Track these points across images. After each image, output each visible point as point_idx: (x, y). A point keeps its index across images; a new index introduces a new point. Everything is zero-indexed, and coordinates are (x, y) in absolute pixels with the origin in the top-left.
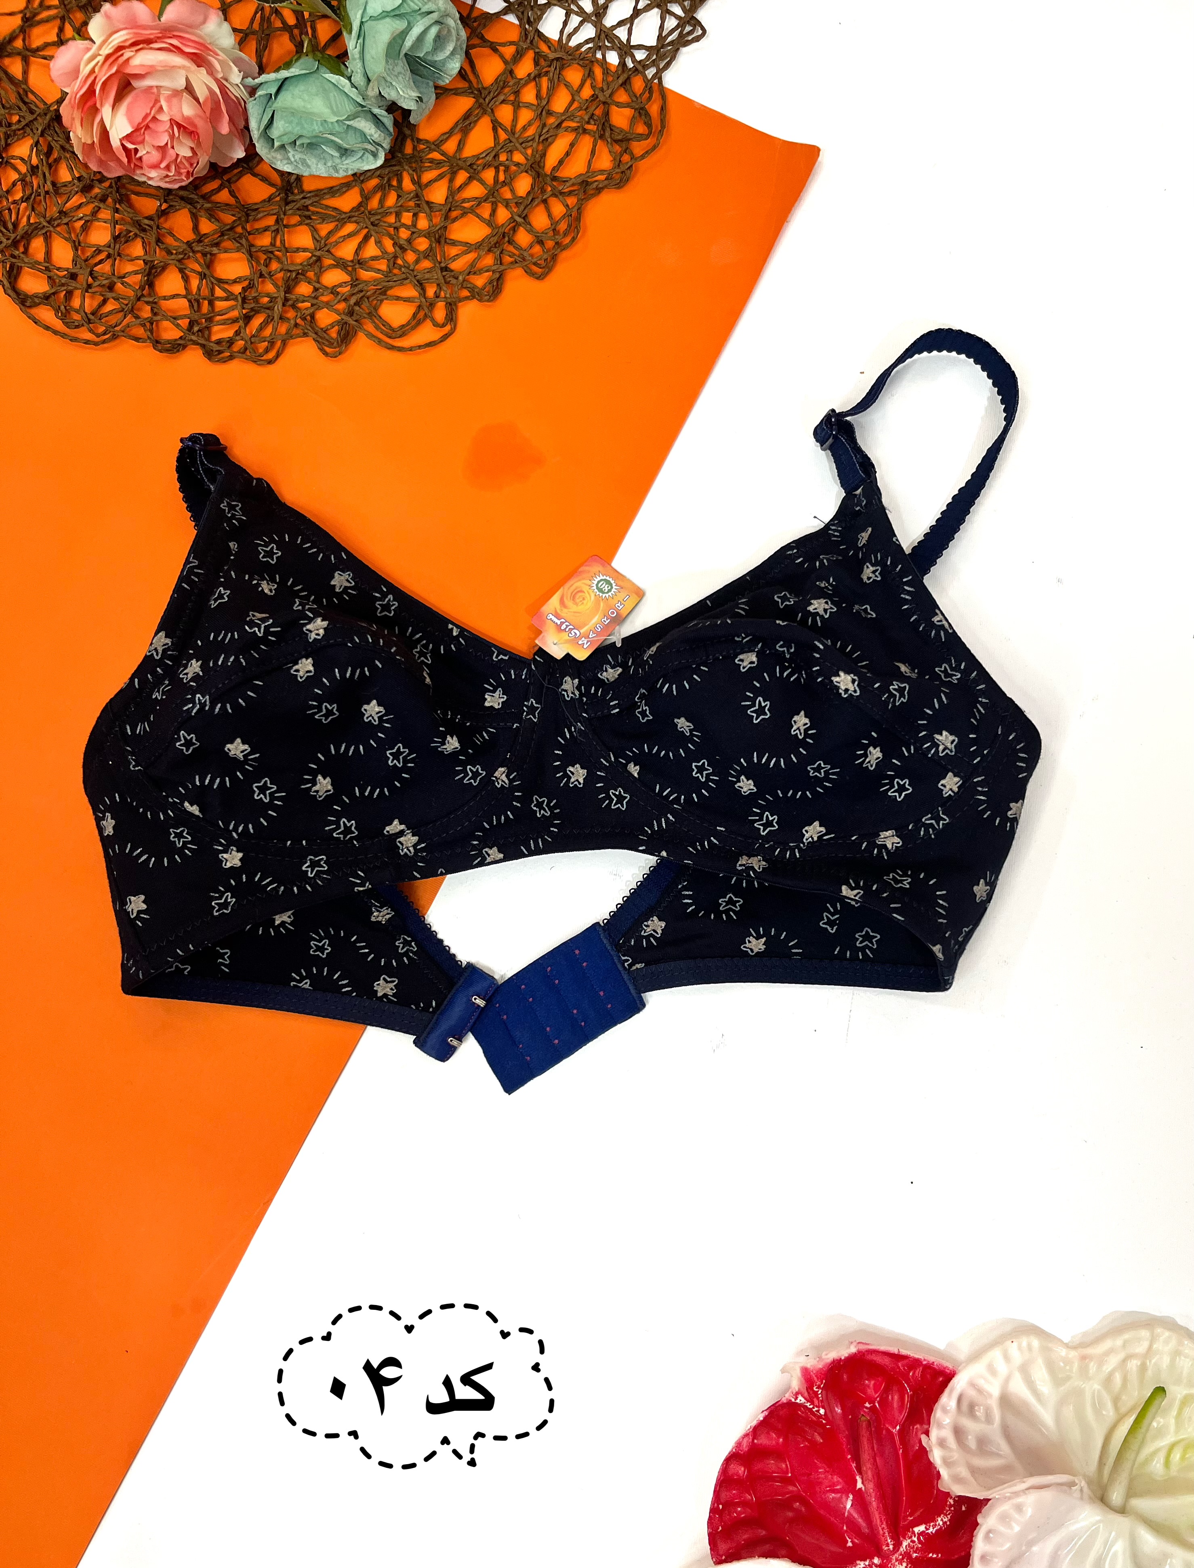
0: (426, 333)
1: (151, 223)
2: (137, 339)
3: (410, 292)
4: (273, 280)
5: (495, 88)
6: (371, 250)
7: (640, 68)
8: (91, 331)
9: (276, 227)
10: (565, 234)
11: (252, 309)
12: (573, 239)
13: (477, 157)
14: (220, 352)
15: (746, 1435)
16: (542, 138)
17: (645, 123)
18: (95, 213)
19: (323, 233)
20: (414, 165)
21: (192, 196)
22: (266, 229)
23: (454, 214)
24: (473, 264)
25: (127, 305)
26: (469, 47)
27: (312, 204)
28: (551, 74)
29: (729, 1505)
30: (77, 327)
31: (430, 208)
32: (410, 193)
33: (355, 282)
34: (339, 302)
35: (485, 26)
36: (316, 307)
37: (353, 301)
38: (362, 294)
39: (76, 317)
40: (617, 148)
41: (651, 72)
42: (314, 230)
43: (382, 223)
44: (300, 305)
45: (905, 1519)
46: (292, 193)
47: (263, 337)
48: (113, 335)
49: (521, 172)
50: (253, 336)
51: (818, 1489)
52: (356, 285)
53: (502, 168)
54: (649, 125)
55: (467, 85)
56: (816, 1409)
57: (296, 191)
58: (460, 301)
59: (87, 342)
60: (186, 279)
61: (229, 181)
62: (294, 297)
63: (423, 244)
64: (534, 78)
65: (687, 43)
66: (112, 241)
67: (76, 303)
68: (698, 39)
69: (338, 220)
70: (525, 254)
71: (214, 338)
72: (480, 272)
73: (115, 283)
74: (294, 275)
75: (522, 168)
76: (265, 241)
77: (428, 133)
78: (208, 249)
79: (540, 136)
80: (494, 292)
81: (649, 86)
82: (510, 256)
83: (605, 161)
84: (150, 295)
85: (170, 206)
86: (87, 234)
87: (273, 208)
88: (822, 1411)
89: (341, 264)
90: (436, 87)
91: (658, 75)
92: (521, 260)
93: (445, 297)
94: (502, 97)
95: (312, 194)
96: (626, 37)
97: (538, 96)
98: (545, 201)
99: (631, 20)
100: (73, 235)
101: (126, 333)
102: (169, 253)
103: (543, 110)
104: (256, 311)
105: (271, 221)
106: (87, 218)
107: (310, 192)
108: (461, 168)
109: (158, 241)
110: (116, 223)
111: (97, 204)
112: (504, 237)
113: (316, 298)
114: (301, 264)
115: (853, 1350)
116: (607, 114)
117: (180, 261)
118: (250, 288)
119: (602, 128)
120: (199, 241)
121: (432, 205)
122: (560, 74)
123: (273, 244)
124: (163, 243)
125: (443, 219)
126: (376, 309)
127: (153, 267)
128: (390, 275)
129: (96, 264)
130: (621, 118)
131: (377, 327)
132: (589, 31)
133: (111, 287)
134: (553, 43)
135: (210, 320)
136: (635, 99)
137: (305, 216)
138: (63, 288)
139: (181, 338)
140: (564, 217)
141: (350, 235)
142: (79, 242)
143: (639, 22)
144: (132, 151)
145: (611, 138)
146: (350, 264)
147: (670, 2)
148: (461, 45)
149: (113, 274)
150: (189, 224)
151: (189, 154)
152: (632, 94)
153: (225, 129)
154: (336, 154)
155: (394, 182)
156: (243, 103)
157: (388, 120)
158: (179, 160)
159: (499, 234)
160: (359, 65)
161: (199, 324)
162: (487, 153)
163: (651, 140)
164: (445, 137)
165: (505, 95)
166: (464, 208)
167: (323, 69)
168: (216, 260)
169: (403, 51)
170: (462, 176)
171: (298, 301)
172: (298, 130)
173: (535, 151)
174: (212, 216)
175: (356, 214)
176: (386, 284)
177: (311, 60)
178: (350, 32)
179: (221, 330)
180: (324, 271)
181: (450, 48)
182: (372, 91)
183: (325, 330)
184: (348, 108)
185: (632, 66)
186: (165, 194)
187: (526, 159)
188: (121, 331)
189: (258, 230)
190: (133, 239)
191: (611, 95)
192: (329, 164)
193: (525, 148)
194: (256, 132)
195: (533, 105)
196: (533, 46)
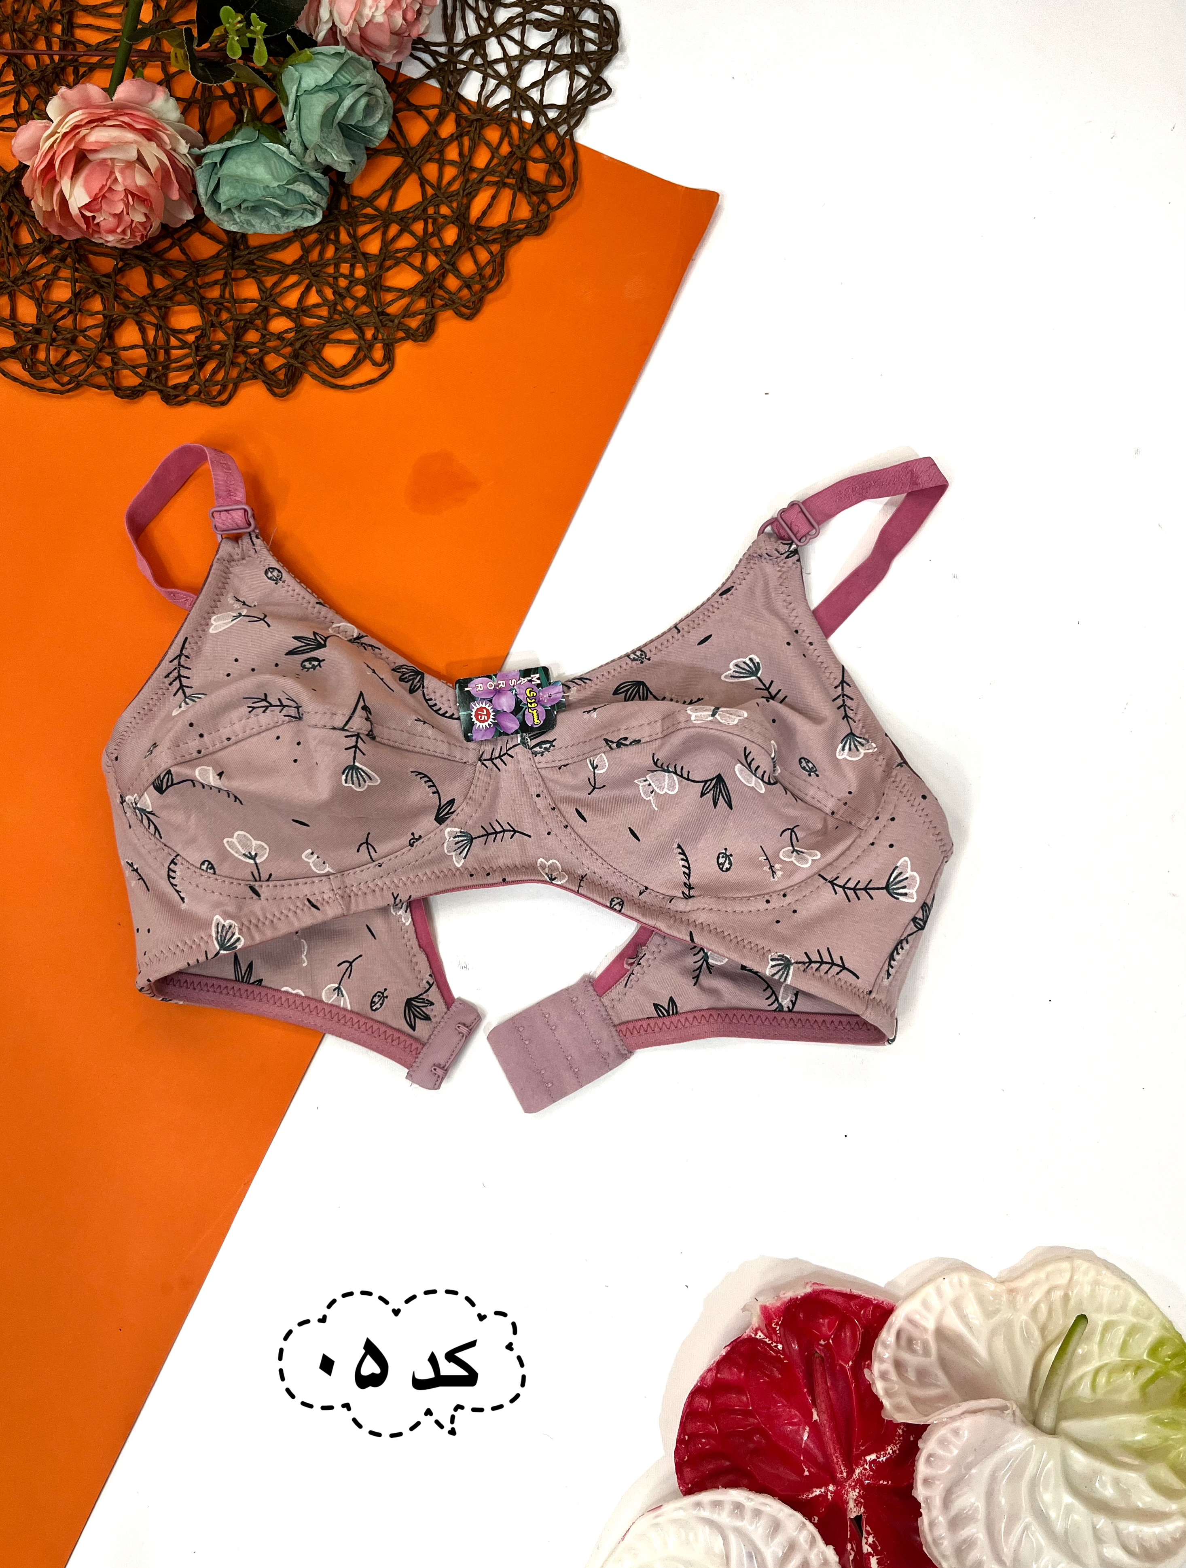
0: (367, 372)
1: (109, 281)
2: (99, 387)
3: (350, 335)
4: (223, 329)
5: (422, 148)
6: (313, 298)
7: (552, 126)
8: (57, 381)
9: (224, 281)
10: (491, 278)
11: (205, 356)
12: (499, 283)
13: (407, 211)
14: (176, 396)
15: (710, 1370)
16: (465, 193)
17: (559, 176)
18: (55, 272)
19: (269, 284)
20: (349, 220)
21: (146, 255)
22: (216, 283)
23: (389, 263)
24: (407, 308)
25: (89, 356)
26: (396, 111)
27: (257, 259)
28: (472, 135)
29: (694, 1436)
30: (43, 378)
31: (366, 258)
32: (346, 246)
33: (299, 328)
34: (285, 347)
35: (409, 91)
36: (264, 352)
37: (298, 345)
38: (306, 339)
39: (42, 368)
40: (535, 199)
41: (563, 129)
42: (260, 283)
43: (322, 274)
44: (250, 350)
45: (858, 1448)
46: (239, 249)
47: (216, 381)
48: (76, 385)
49: (448, 224)
50: (207, 380)
51: (776, 1422)
52: (300, 331)
53: (430, 221)
54: (562, 177)
55: (395, 146)
56: (774, 1344)
57: (242, 247)
58: (396, 342)
59: (53, 391)
60: (143, 331)
61: (179, 239)
62: (243, 344)
63: (360, 291)
64: (457, 138)
65: (594, 102)
66: (73, 297)
67: (42, 355)
68: (604, 97)
69: (281, 273)
70: (454, 298)
71: (171, 383)
72: (414, 315)
73: (77, 336)
74: (242, 324)
75: (449, 220)
76: (214, 293)
77: (363, 190)
78: (162, 303)
79: (464, 191)
80: (427, 332)
81: (562, 142)
82: (441, 300)
83: (524, 211)
84: (110, 346)
85: (126, 264)
86: (49, 291)
87: (221, 263)
88: (780, 1347)
89: (286, 312)
90: (367, 149)
91: (570, 132)
92: (452, 303)
93: (383, 339)
94: (429, 156)
95: (257, 249)
96: (539, 98)
97: (461, 154)
98: (471, 250)
99: (543, 82)
100: (36, 293)
101: (89, 383)
102: (127, 307)
103: (465, 165)
104: (208, 358)
105: (219, 275)
106: (50, 277)
107: (255, 248)
108: (394, 222)
109: (117, 297)
110: (76, 281)
111: (58, 264)
112: (434, 282)
113: (264, 344)
114: (249, 313)
115: (808, 1290)
116: (524, 169)
117: (136, 314)
118: (203, 337)
119: (521, 182)
120: (154, 296)
121: (367, 256)
122: (480, 132)
123: (222, 296)
124: (120, 299)
125: (378, 269)
126: (320, 351)
127: (112, 321)
128: (331, 320)
129: (59, 320)
130: (537, 172)
131: (321, 368)
132: (504, 94)
133: (74, 340)
134: (473, 104)
135: (166, 368)
136: (549, 154)
137: (251, 270)
138: (29, 343)
139: (140, 384)
140: (488, 263)
141: (294, 286)
142: (42, 300)
143: (549, 84)
144: (91, 218)
145: (529, 190)
146: (295, 312)
147: (577, 64)
148: (388, 110)
149: (75, 328)
150: (144, 280)
151: (143, 219)
152: (546, 150)
153: (175, 195)
154: (278, 214)
155: (332, 237)
156: (190, 171)
157: (324, 182)
158: (134, 225)
159: (429, 281)
160: (297, 135)
161: (156, 371)
162: (417, 206)
163: (566, 191)
164: (377, 194)
165: (431, 154)
166: (397, 257)
167: (263, 138)
168: (170, 313)
169: (336, 121)
170: (394, 230)
171: (247, 347)
172: (243, 195)
173: (460, 204)
174: (165, 273)
175: (298, 266)
176: (328, 329)
177: (252, 129)
178: (287, 104)
179: (177, 377)
180: (271, 319)
181: (379, 115)
182: (309, 158)
183: (274, 373)
184: (288, 173)
185: (545, 124)
186: (121, 254)
187: (452, 211)
188: (85, 380)
189: (207, 283)
190: (92, 296)
191: (527, 151)
192: (272, 223)
193: (451, 202)
194: (203, 197)
195: (456, 162)
196: (454, 108)
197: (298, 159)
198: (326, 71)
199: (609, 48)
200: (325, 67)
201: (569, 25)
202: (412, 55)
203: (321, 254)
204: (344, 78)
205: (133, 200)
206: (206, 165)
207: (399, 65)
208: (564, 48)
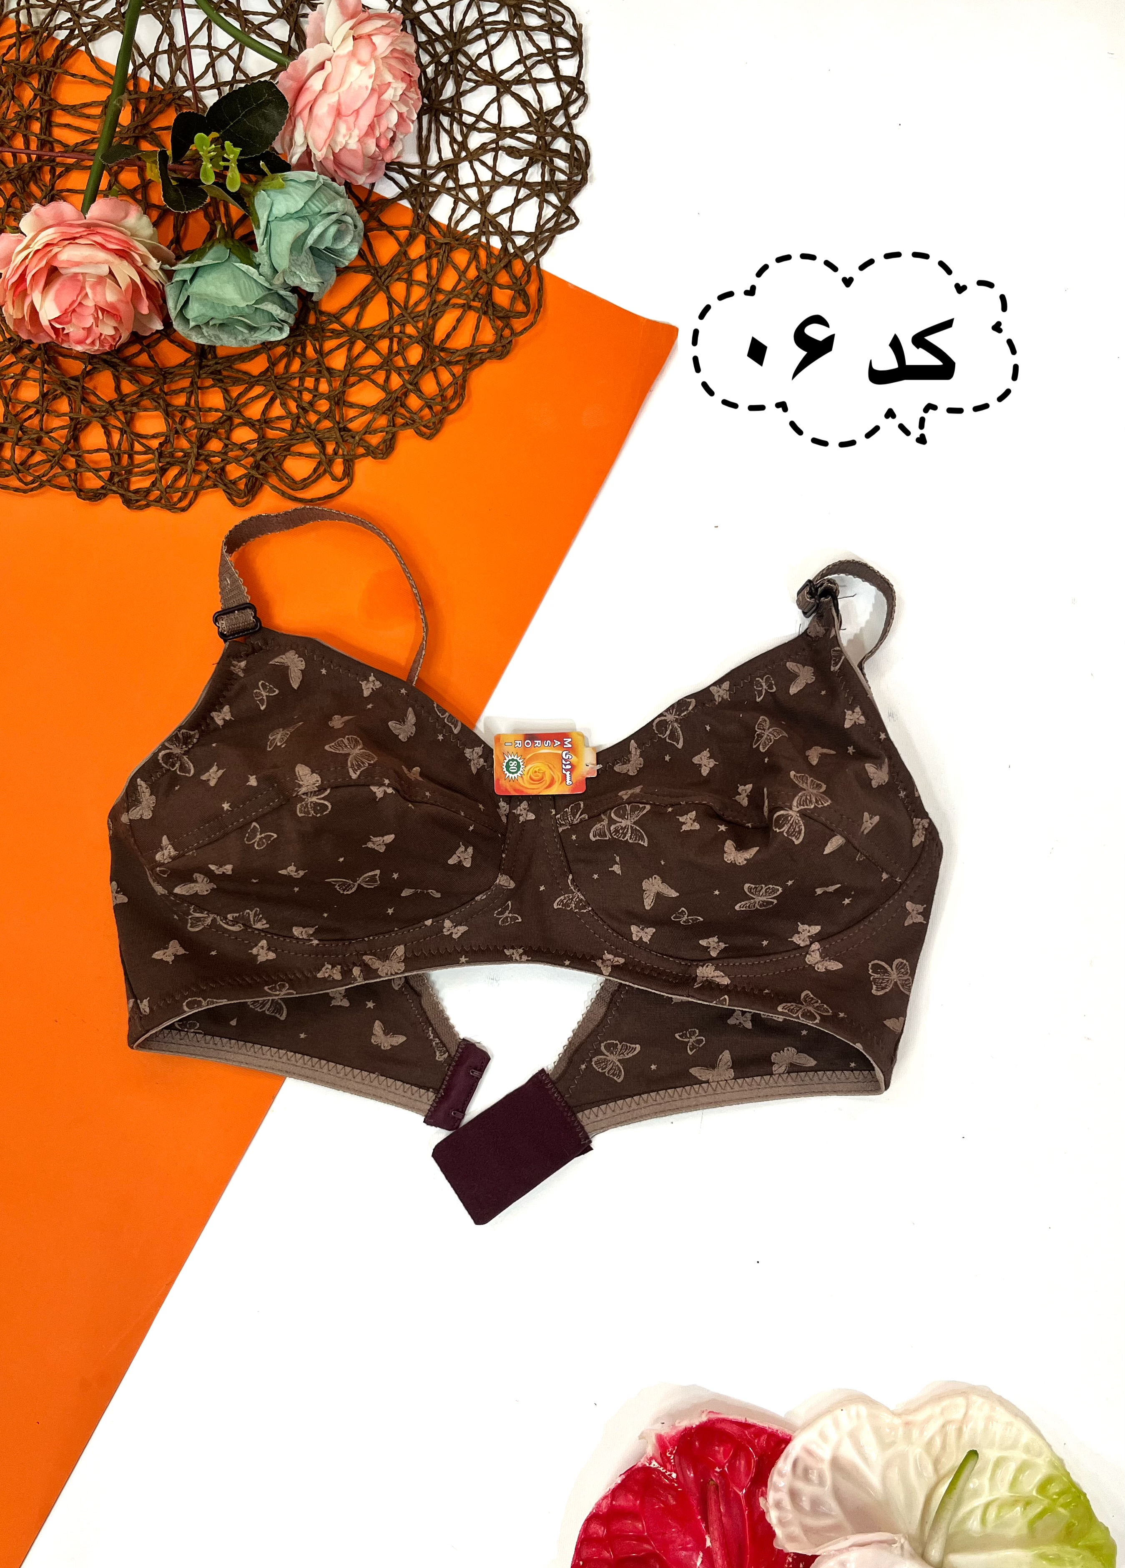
0: (326, 486)
1: (76, 383)
2: (63, 488)
3: (310, 448)
4: (187, 437)
5: (390, 268)
6: (277, 410)
7: (519, 253)
8: (20, 480)
9: (191, 389)
10: (452, 401)
11: (168, 463)
12: (459, 405)
13: (373, 328)
14: (137, 501)
15: (605, 1497)
16: (431, 314)
17: (524, 303)
18: (24, 373)
19: (234, 394)
20: (316, 335)
21: (115, 360)
22: (182, 390)
23: (352, 379)
24: (368, 425)
25: (54, 457)
26: (367, 230)
27: (224, 369)
28: (441, 257)
29: (589, 1562)
30: (7, 476)
31: (330, 373)
32: (312, 360)
33: (262, 439)
34: (247, 457)
35: (381, 211)
36: (226, 462)
37: (259, 456)
38: (268, 450)
39: (7, 467)
40: (499, 323)
41: (530, 256)
42: (226, 391)
43: (287, 387)
44: (212, 459)
46: (206, 358)
47: (177, 488)
48: (40, 484)
49: (413, 343)
50: (168, 487)
51: (671, 1547)
52: (263, 442)
53: (395, 340)
55: (365, 263)
56: (668, 1473)
57: (210, 356)
58: (357, 458)
59: (16, 490)
60: (108, 434)
61: (148, 346)
62: (206, 453)
63: (323, 406)
64: (426, 259)
65: (562, 231)
66: (41, 398)
67: (7, 453)
68: (571, 227)
69: (247, 383)
70: (415, 417)
71: (133, 487)
72: (375, 432)
73: (43, 437)
74: (206, 432)
75: (414, 340)
76: (180, 400)
77: (331, 306)
78: (128, 409)
79: (430, 312)
80: (387, 450)
81: (527, 270)
82: (402, 418)
83: (488, 335)
84: (74, 448)
85: (94, 368)
86: (17, 390)
87: (189, 371)
88: (674, 1475)
89: (249, 423)
90: (336, 267)
91: (536, 260)
92: (411, 423)
93: (343, 455)
94: (396, 277)
95: (225, 360)
96: (508, 225)
97: (429, 276)
98: (434, 370)
99: (512, 209)
100: (4, 392)
101: (52, 483)
102: (93, 410)
103: (433, 287)
104: (171, 464)
105: (186, 383)
106: (18, 377)
107: (223, 358)
108: (359, 339)
109: (84, 400)
110: (44, 382)
111: (26, 364)
112: (397, 401)
113: (226, 453)
114: (213, 423)
115: (704, 1418)
116: (490, 293)
117: (103, 418)
118: (166, 443)
119: (486, 306)
120: (122, 401)
121: (332, 371)
122: (448, 256)
123: (188, 404)
124: (88, 402)
125: (342, 385)
126: (281, 464)
127: (78, 423)
128: (293, 433)
129: (26, 420)
130: (502, 297)
131: (281, 480)
132: (474, 218)
133: (39, 441)
134: (442, 227)
135: (129, 472)
136: (515, 281)
137: (218, 380)
139: (102, 487)
140: (450, 385)
141: (258, 397)
142: (10, 400)
143: (520, 210)
144: (61, 330)
145: (493, 315)
146: (256, 423)
147: (547, 192)
148: (359, 233)
149: (41, 429)
150: (112, 384)
151: (112, 332)
152: (513, 276)
153: (145, 310)
154: (246, 331)
155: (299, 350)
156: (161, 286)
157: (293, 299)
158: (103, 337)
159: (390, 401)
160: (266, 258)
161: (119, 475)
162: (382, 325)
163: (530, 317)
164: (345, 311)
165: (399, 274)
166: (361, 375)
167: (234, 258)
168: (136, 417)
169: (307, 246)
170: (359, 346)
171: (209, 456)
172: (211, 313)
173: (426, 325)
174: (133, 379)
175: (264, 378)
176: (289, 442)
177: (223, 247)
178: (258, 227)
179: (139, 481)
180: (234, 428)
181: (349, 239)
182: (278, 281)
183: (234, 483)
184: (258, 293)
185: (512, 251)
186: (89, 358)
187: (418, 332)
188: (49, 481)
189: (174, 391)
190: (60, 397)
191: (494, 277)
192: (240, 338)
193: (417, 322)
194: (173, 311)
195: (424, 283)
196: (425, 230)
197: (266, 280)
198: (298, 199)
199: (580, 177)
200: (297, 195)
201: (541, 155)
202: (386, 175)
203: (287, 367)
204: (315, 206)
205: (103, 315)
206: (177, 281)
207: (373, 185)
208: (534, 175)
